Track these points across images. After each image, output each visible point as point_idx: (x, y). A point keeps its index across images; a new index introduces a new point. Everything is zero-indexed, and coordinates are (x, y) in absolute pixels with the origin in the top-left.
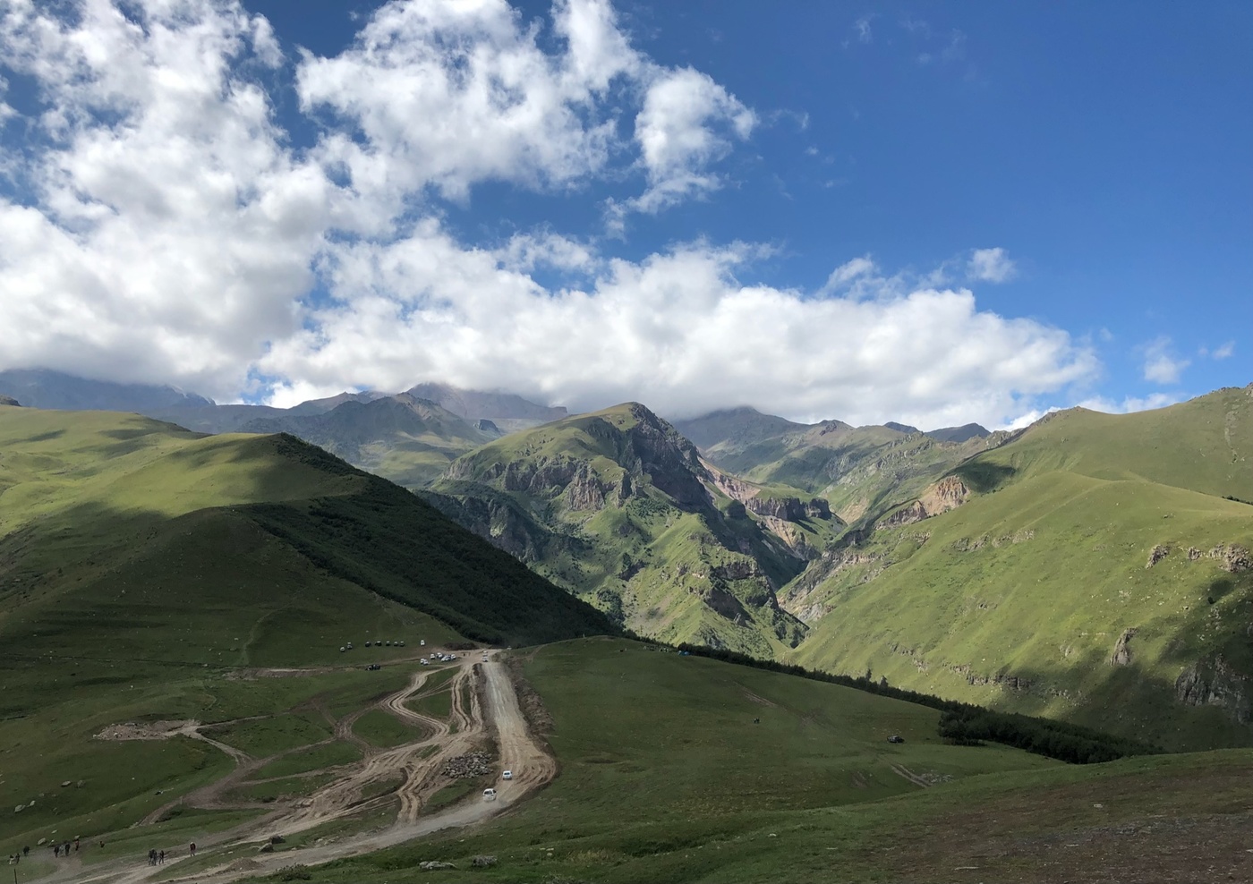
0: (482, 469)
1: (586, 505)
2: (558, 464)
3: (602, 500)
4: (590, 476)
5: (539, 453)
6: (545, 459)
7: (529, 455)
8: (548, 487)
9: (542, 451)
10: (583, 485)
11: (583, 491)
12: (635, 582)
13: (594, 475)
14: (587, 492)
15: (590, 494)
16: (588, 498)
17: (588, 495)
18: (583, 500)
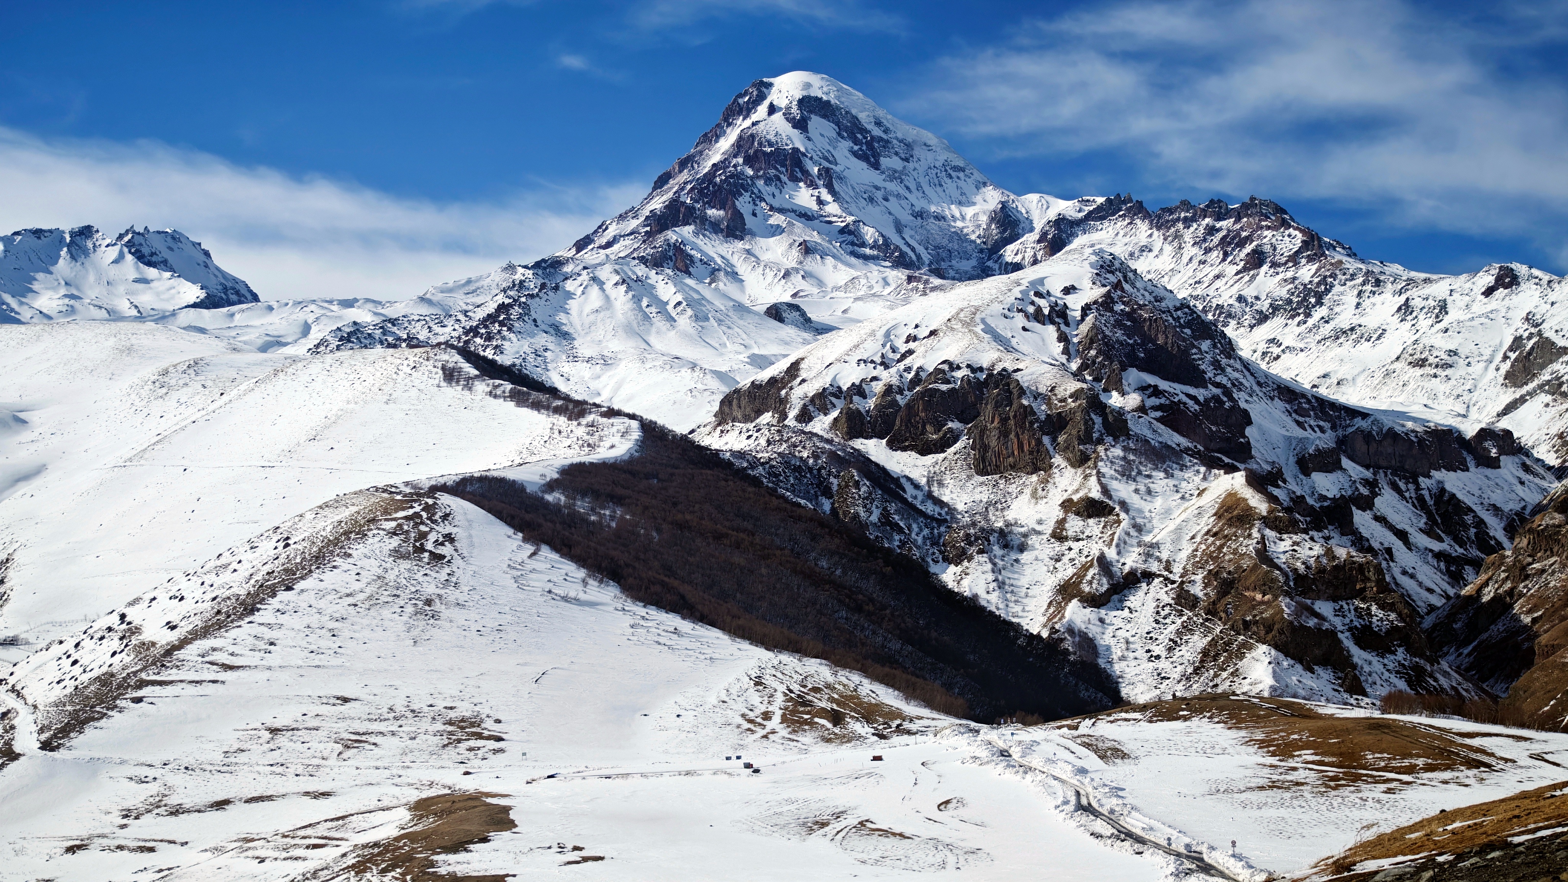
1: (1011, 460)
2: (949, 382)
3: (1043, 448)
4: (1016, 403)
7: (887, 366)
8: (931, 429)
10: (1003, 421)
11: (1004, 434)
12: (1125, 614)
14: (1012, 436)
15: (1018, 439)
16: (1016, 446)
17: (1016, 440)
18: (1004, 452)
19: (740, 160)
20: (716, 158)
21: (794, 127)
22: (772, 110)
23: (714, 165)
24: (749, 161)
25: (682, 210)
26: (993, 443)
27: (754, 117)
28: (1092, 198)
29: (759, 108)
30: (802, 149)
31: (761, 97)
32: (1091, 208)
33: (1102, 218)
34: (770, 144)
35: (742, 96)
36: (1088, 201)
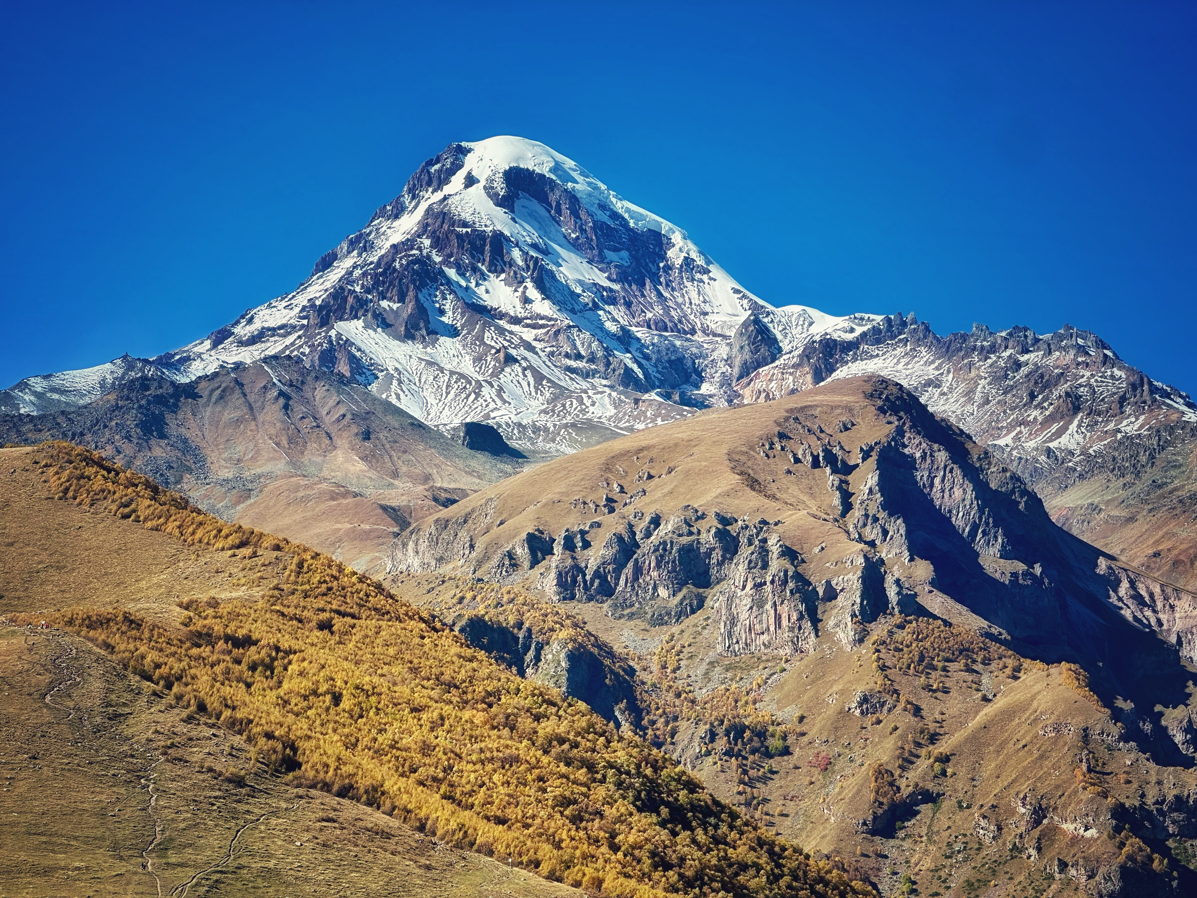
0: (495, 544)
1: (765, 638)
2: (690, 533)
3: (807, 625)
4: (776, 564)
5: (639, 503)
6: (656, 521)
7: (612, 510)
8: (663, 592)
9: (646, 499)
10: (758, 586)
11: (759, 604)
12: (907, 844)
13: (786, 563)
14: (768, 606)
15: (776, 610)
16: (772, 621)
17: (772, 612)
18: (757, 627)
19: (427, 242)
20: (396, 238)
21: (498, 204)
22: (470, 181)
23: (394, 246)
24: (438, 243)
25: (351, 300)
26: (744, 615)
27: (447, 189)
28: (866, 316)
29: (453, 178)
30: (507, 233)
31: (457, 167)
32: (865, 329)
33: (878, 342)
34: (465, 225)
35: (431, 163)
36: (862, 319)
